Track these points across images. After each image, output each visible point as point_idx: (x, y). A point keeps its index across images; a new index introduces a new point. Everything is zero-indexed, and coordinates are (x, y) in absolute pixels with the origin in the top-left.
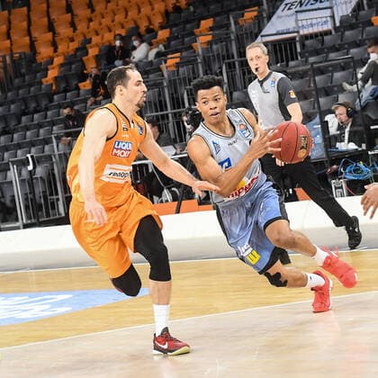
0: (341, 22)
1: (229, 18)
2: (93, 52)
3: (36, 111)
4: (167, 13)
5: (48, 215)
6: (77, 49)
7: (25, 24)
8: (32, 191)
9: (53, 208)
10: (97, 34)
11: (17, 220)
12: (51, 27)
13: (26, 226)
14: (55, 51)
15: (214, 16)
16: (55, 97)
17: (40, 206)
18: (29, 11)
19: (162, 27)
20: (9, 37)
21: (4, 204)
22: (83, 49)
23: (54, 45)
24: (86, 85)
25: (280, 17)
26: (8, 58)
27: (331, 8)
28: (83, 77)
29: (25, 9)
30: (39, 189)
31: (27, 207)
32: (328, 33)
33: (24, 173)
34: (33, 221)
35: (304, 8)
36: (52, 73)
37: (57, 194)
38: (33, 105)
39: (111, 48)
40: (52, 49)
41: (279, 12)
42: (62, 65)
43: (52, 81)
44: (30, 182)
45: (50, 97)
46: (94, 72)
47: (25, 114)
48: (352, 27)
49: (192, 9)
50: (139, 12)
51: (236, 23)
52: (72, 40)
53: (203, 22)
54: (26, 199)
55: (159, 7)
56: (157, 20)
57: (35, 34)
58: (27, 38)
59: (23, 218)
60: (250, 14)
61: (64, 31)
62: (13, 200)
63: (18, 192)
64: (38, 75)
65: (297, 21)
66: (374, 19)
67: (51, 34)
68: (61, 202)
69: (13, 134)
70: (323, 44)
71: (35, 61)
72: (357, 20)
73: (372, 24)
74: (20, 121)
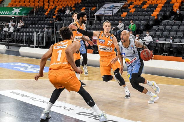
0: (114, 14)
1: (89, 8)
2: (57, 9)
3: (42, 20)
4: (75, 4)
5: (41, 45)
6: (54, 8)
8: (38, 39)
9: (42, 43)
10: (59, 6)
11: (34, 44)
13: (36, 47)
14: (49, 7)
15: (86, 7)
17: (39, 43)
19: (74, 7)
20: (39, 2)
21: (31, 40)
22: (55, 8)
23: (49, 6)
24: (54, 17)
25: (100, 10)
26: (38, 7)
27: (112, 11)
28: (54, 15)
30: (40, 38)
31: (36, 42)
32: (111, 16)
33: (37, 34)
34: (37, 45)
35: (106, 9)
36: (47, 13)
37: (44, 40)
39: (61, 9)
41: (100, 9)
42: (50, 11)
43: (47, 14)
44: (38, 37)
45: (46, 18)
46: (57, 15)
47: (39, 20)
48: (116, 16)
49: (81, 4)
50: (69, 2)
51: (91, 10)
52: (53, 6)
53: (83, 8)
54: (37, 40)
55: (74, 2)
56: (73, 5)
57: (45, 3)
58: (43, 3)
59: (35, 45)
60: (94, 8)
61: (51, 3)
62: (34, 40)
63: (35, 38)
64: (44, 12)
65: (104, 12)
66: (121, 15)
67: (48, 4)
68: (44, 43)
69: (36, 25)
70: (109, 18)
71: (44, 9)
72: (118, 14)
73: (121, 16)
74: (38, 22)
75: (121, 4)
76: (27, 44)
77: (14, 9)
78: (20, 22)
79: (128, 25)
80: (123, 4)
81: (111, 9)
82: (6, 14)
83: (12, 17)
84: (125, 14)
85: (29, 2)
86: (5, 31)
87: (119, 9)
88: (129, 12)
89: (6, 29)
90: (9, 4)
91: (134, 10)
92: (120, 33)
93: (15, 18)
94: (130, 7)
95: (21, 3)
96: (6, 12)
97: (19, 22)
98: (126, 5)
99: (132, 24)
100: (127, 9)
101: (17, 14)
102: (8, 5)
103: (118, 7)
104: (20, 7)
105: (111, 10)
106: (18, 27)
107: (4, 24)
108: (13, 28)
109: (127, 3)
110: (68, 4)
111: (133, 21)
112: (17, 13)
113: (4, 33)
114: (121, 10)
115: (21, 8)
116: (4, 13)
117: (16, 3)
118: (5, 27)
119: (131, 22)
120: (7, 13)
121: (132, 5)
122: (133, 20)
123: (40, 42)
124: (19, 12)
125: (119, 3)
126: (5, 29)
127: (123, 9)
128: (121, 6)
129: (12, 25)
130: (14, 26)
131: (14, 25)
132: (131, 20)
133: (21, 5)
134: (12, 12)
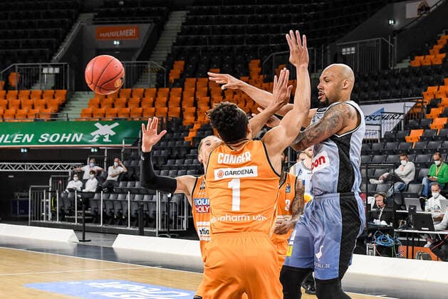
0: (385, 136)
3: (178, 158)
5: (175, 228)
7: (179, 98)
8: (168, 210)
9: (179, 224)
11: (155, 227)
12: (195, 104)
13: (162, 234)
14: (196, 120)
16: (192, 151)
17: (171, 222)
18: (183, 90)
20: (167, 105)
23: (196, 115)
26: (164, 119)
27: (380, 125)
29: (180, 89)
30: (172, 210)
31: (163, 220)
32: (375, 141)
33: (164, 197)
34: (166, 230)
36: (192, 134)
37: (183, 215)
38: (176, 153)
40: (194, 118)
42: (198, 130)
43: (191, 140)
44: (167, 205)
45: (188, 150)
47: (169, 158)
48: (392, 140)
54: (163, 215)
57: (185, 107)
58: (179, 108)
59: (159, 228)
61: (203, 107)
62: (155, 215)
63: (158, 209)
64: (183, 134)
66: (406, 137)
67: (194, 108)
68: (185, 221)
69: (161, 170)
70: (371, 148)
71: (181, 124)
72: (396, 136)
73: (405, 141)
74: (166, 163)
75: (405, 107)
76: (137, 226)
77: (98, 125)
78: (116, 164)
79: (427, 166)
80: (412, 104)
81: (378, 122)
82: (75, 142)
83: (92, 150)
84: (416, 134)
85: (140, 106)
86: (72, 190)
87: (398, 121)
88: (429, 128)
89: (74, 184)
90: (84, 113)
91: (444, 121)
92: (403, 190)
93: (100, 151)
94: (431, 114)
95: (116, 109)
96: (76, 135)
97: (112, 164)
98: (419, 107)
99: (437, 163)
100: (423, 120)
101: (106, 140)
102: (79, 116)
103: (396, 114)
104: (115, 120)
105: (374, 122)
106: (109, 178)
107: (70, 170)
108: (95, 180)
109: (422, 103)
110: (250, 110)
111: (440, 156)
112: (107, 137)
113: (69, 196)
114: (406, 123)
115: (117, 124)
116: (68, 138)
117: (103, 110)
118: (72, 179)
119: (436, 156)
120: (78, 137)
121: (436, 106)
122: (441, 151)
123: (172, 220)
124: (113, 133)
125: (398, 101)
126: (71, 185)
127: (410, 121)
128: (405, 110)
129: (93, 172)
130: (97, 175)
131: (99, 172)
132: (434, 151)
133: (117, 115)
134: (93, 134)
